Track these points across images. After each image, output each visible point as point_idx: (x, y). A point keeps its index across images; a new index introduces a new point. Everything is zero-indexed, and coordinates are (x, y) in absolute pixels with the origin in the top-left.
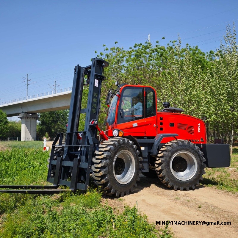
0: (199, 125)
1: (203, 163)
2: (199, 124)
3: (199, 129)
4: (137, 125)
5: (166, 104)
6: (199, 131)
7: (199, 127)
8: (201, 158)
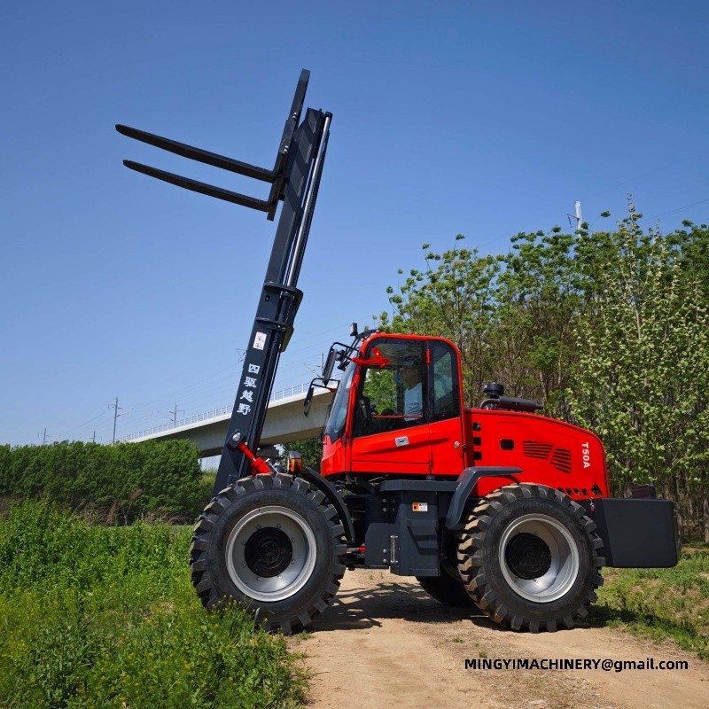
0: (585, 448)
1: (595, 553)
2: (587, 445)
3: (586, 458)
4: (406, 443)
5: (493, 388)
6: (587, 465)
7: (587, 451)
8: (591, 536)
